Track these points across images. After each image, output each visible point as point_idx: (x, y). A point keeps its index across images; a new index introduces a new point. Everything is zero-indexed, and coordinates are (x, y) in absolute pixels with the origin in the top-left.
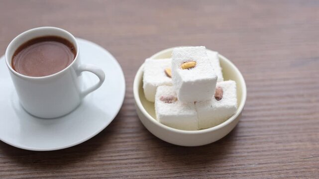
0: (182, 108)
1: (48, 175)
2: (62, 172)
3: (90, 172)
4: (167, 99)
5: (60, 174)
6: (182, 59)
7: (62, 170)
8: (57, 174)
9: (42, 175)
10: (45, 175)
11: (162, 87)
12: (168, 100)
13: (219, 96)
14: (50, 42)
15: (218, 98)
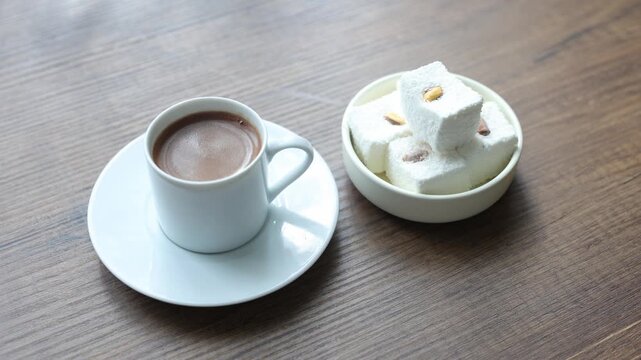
0: (444, 162)
1: (279, 334)
2: (298, 321)
3: (341, 307)
4: (415, 157)
5: (296, 326)
6: (422, 87)
7: (295, 319)
8: (293, 328)
9: (268, 338)
10: (272, 336)
11: (397, 141)
12: (417, 157)
13: (484, 129)
14: (199, 124)
15: (485, 133)
